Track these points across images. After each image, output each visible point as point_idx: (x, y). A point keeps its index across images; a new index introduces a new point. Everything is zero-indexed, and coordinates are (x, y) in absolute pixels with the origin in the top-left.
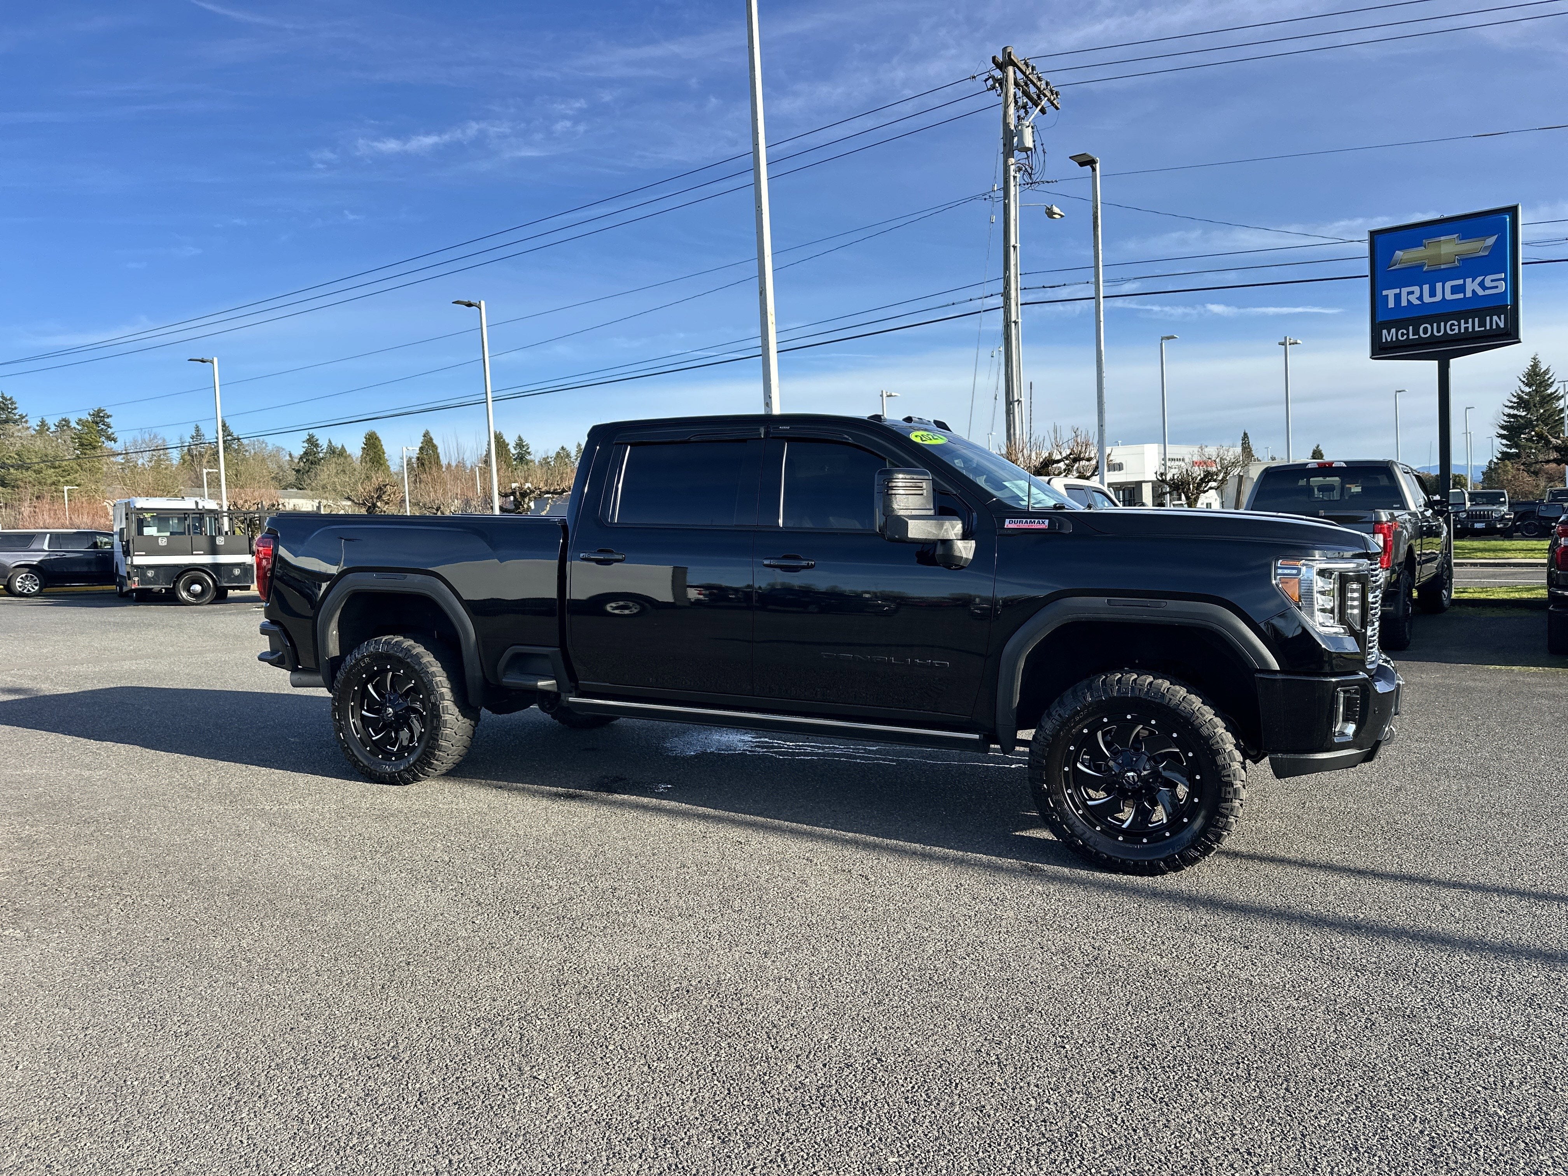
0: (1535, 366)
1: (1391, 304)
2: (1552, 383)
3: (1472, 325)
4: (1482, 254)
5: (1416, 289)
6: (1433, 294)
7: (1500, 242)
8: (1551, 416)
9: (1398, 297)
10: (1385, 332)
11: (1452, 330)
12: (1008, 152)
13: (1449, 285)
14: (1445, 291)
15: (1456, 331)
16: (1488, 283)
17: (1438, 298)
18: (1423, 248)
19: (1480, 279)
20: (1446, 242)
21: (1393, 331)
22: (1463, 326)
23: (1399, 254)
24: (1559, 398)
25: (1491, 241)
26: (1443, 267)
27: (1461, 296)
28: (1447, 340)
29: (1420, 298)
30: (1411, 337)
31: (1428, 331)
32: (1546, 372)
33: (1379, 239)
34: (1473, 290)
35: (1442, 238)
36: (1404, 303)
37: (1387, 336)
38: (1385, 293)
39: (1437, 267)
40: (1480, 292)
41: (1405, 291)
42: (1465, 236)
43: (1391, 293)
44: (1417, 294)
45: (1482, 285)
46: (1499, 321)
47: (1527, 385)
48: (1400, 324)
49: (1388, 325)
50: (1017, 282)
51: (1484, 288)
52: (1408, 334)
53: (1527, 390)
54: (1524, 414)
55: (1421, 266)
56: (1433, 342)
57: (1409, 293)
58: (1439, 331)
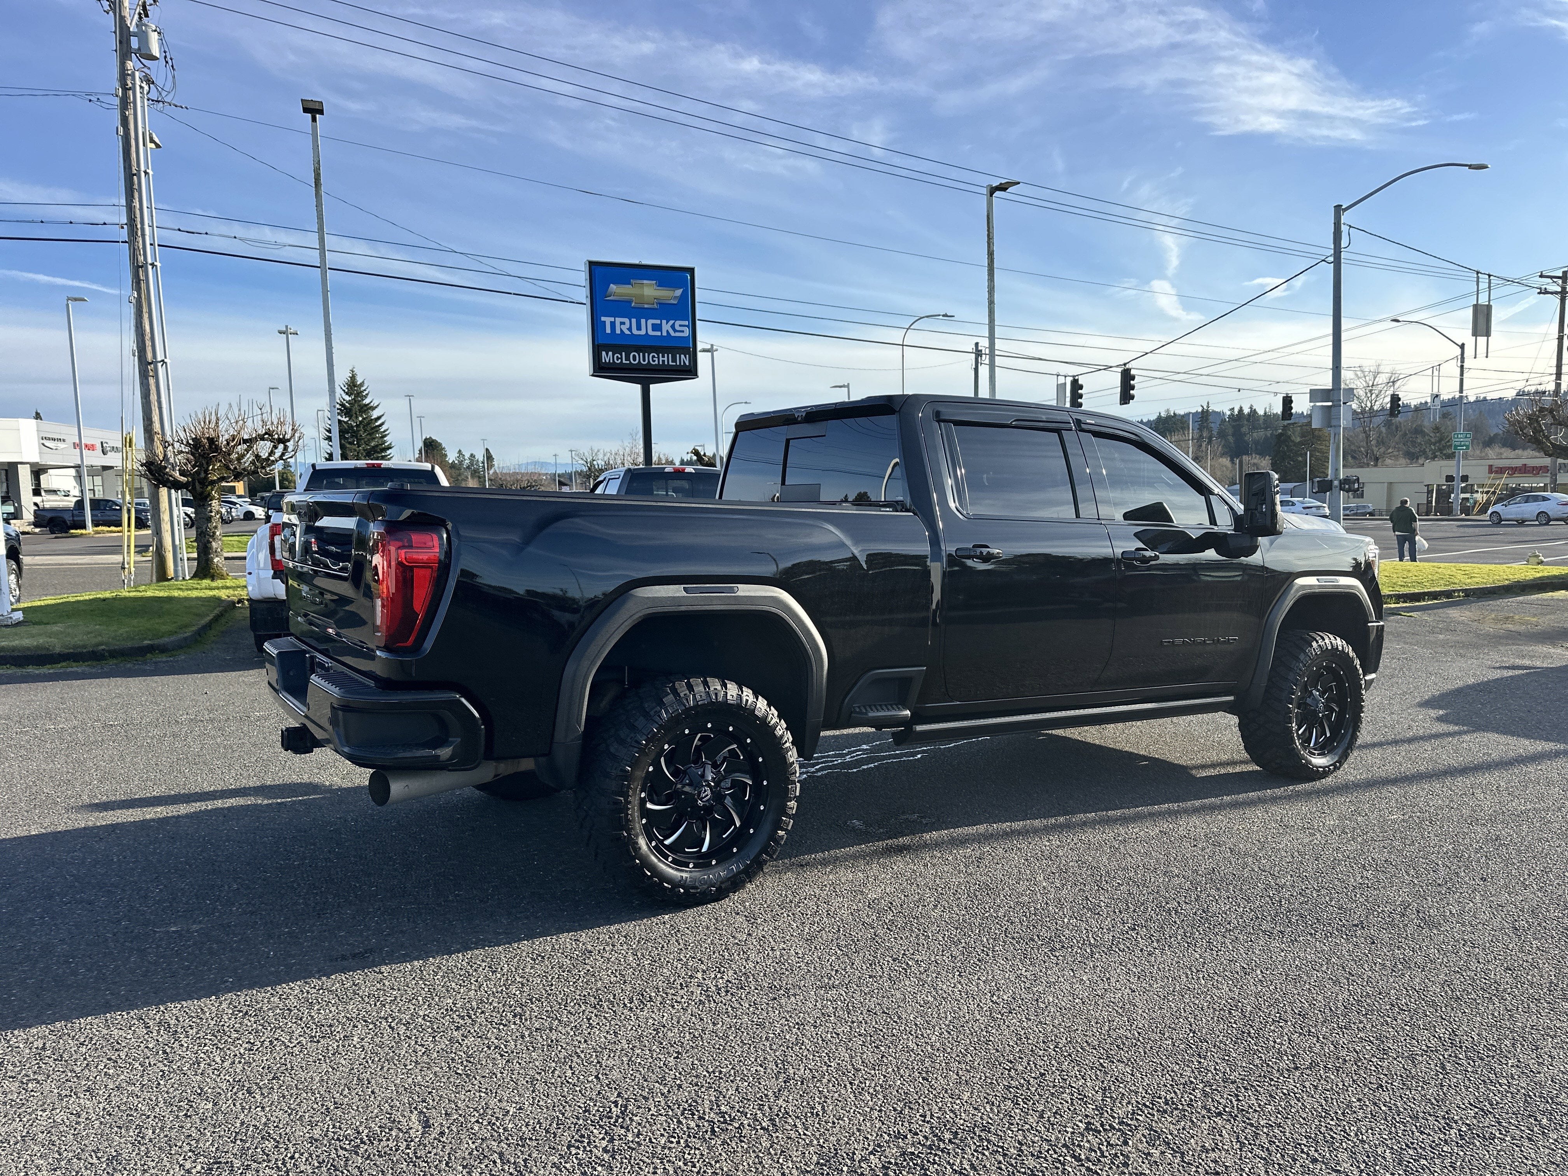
0: (353, 378)
1: (608, 331)
2: (367, 394)
3: (665, 359)
4: (673, 302)
5: (626, 320)
6: (639, 328)
7: (684, 294)
8: (369, 423)
9: (613, 324)
10: (604, 353)
11: (654, 361)
12: (125, 52)
13: (650, 322)
14: (647, 328)
15: (656, 362)
16: (677, 328)
17: (643, 332)
18: (630, 286)
19: (671, 322)
20: (647, 285)
21: (610, 353)
22: (661, 359)
23: (613, 287)
24: (374, 408)
25: (679, 292)
26: (646, 306)
27: (659, 333)
28: (649, 369)
29: (630, 329)
30: (624, 361)
31: (635, 358)
32: (362, 384)
33: (598, 270)
34: (667, 331)
35: (645, 282)
36: (618, 332)
37: (607, 357)
38: (603, 319)
39: (640, 306)
40: (672, 333)
41: (618, 320)
42: (661, 284)
43: (608, 320)
44: (627, 325)
45: (673, 327)
46: (685, 360)
47: (347, 394)
48: (616, 348)
49: (608, 348)
50: (152, 216)
51: (675, 331)
52: (621, 358)
53: (347, 398)
54: (346, 420)
55: (630, 302)
56: (639, 368)
57: (622, 323)
58: (644, 360)
